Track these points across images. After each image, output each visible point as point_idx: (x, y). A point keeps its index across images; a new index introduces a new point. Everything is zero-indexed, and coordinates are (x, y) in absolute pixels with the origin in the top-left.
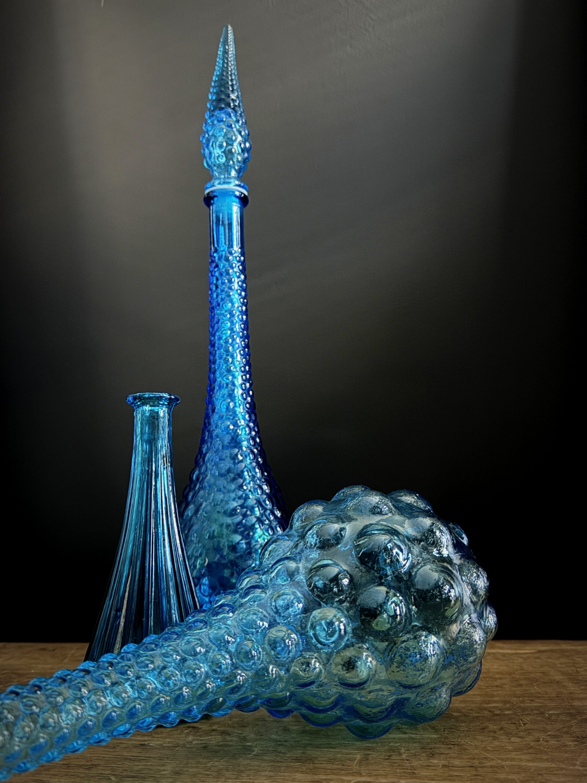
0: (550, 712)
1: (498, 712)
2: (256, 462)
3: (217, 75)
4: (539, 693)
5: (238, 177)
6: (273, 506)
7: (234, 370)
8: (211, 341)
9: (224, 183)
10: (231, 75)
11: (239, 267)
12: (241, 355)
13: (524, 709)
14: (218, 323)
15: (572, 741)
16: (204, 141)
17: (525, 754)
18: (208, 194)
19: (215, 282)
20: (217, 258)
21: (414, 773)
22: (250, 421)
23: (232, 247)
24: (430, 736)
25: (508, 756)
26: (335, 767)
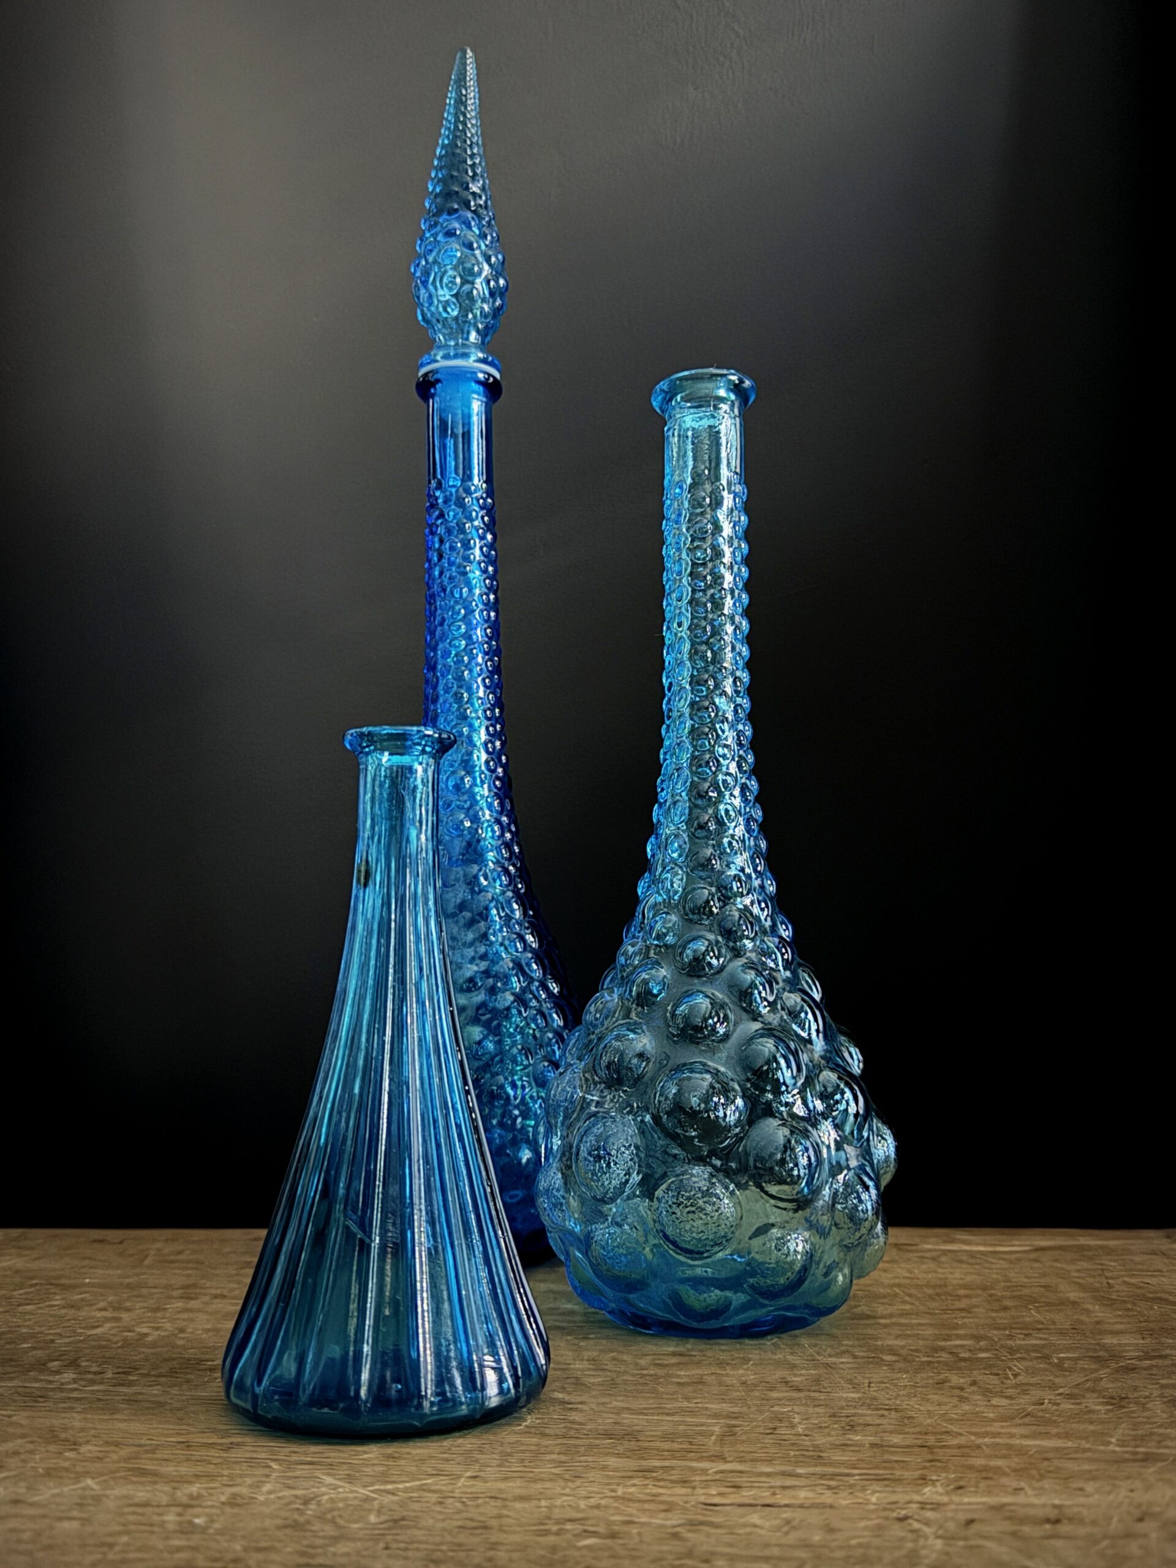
0: (1062, 1355)
1: (967, 1355)
2: (513, 891)
3: (444, 147)
4: (1038, 1322)
5: (483, 343)
6: (544, 974)
7: (473, 715)
8: (427, 659)
9: (456, 356)
10: (471, 146)
11: (483, 517)
12: (485, 686)
13: (1012, 1351)
14: (442, 624)
15: (1102, 1404)
16: (418, 274)
17: (1020, 1425)
18: (426, 375)
19: (437, 546)
20: (440, 501)
21: (820, 1457)
22: (501, 813)
23: (470, 478)
24: (845, 1395)
25: (988, 1429)
26: (676, 1446)
